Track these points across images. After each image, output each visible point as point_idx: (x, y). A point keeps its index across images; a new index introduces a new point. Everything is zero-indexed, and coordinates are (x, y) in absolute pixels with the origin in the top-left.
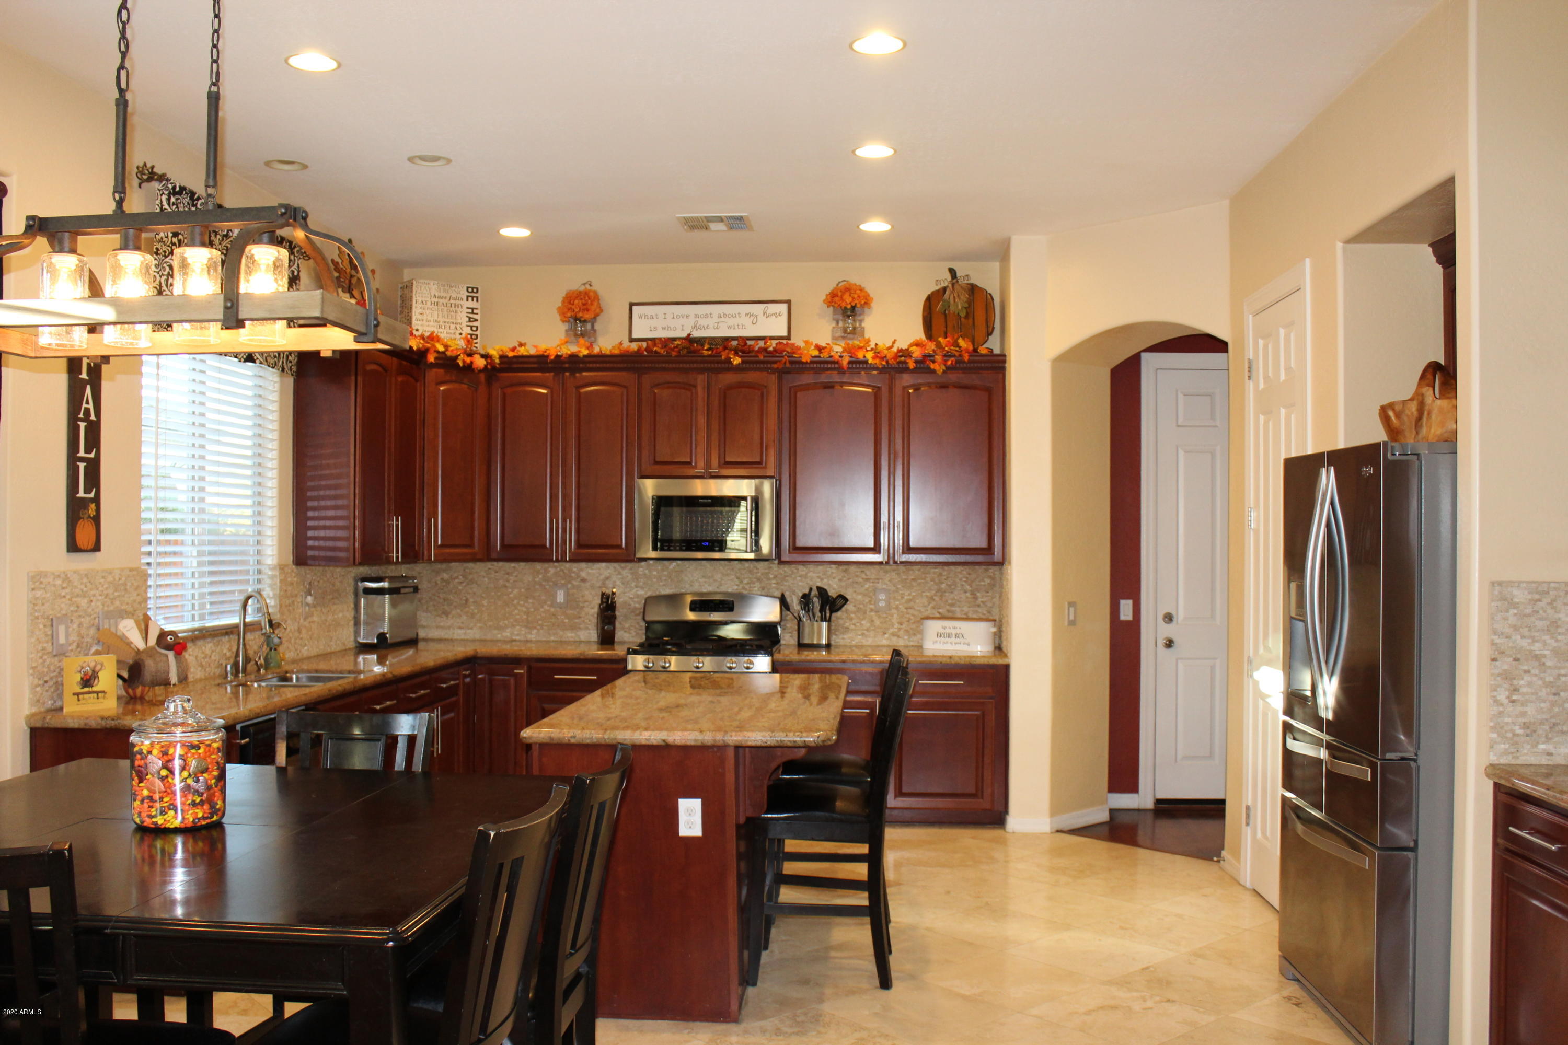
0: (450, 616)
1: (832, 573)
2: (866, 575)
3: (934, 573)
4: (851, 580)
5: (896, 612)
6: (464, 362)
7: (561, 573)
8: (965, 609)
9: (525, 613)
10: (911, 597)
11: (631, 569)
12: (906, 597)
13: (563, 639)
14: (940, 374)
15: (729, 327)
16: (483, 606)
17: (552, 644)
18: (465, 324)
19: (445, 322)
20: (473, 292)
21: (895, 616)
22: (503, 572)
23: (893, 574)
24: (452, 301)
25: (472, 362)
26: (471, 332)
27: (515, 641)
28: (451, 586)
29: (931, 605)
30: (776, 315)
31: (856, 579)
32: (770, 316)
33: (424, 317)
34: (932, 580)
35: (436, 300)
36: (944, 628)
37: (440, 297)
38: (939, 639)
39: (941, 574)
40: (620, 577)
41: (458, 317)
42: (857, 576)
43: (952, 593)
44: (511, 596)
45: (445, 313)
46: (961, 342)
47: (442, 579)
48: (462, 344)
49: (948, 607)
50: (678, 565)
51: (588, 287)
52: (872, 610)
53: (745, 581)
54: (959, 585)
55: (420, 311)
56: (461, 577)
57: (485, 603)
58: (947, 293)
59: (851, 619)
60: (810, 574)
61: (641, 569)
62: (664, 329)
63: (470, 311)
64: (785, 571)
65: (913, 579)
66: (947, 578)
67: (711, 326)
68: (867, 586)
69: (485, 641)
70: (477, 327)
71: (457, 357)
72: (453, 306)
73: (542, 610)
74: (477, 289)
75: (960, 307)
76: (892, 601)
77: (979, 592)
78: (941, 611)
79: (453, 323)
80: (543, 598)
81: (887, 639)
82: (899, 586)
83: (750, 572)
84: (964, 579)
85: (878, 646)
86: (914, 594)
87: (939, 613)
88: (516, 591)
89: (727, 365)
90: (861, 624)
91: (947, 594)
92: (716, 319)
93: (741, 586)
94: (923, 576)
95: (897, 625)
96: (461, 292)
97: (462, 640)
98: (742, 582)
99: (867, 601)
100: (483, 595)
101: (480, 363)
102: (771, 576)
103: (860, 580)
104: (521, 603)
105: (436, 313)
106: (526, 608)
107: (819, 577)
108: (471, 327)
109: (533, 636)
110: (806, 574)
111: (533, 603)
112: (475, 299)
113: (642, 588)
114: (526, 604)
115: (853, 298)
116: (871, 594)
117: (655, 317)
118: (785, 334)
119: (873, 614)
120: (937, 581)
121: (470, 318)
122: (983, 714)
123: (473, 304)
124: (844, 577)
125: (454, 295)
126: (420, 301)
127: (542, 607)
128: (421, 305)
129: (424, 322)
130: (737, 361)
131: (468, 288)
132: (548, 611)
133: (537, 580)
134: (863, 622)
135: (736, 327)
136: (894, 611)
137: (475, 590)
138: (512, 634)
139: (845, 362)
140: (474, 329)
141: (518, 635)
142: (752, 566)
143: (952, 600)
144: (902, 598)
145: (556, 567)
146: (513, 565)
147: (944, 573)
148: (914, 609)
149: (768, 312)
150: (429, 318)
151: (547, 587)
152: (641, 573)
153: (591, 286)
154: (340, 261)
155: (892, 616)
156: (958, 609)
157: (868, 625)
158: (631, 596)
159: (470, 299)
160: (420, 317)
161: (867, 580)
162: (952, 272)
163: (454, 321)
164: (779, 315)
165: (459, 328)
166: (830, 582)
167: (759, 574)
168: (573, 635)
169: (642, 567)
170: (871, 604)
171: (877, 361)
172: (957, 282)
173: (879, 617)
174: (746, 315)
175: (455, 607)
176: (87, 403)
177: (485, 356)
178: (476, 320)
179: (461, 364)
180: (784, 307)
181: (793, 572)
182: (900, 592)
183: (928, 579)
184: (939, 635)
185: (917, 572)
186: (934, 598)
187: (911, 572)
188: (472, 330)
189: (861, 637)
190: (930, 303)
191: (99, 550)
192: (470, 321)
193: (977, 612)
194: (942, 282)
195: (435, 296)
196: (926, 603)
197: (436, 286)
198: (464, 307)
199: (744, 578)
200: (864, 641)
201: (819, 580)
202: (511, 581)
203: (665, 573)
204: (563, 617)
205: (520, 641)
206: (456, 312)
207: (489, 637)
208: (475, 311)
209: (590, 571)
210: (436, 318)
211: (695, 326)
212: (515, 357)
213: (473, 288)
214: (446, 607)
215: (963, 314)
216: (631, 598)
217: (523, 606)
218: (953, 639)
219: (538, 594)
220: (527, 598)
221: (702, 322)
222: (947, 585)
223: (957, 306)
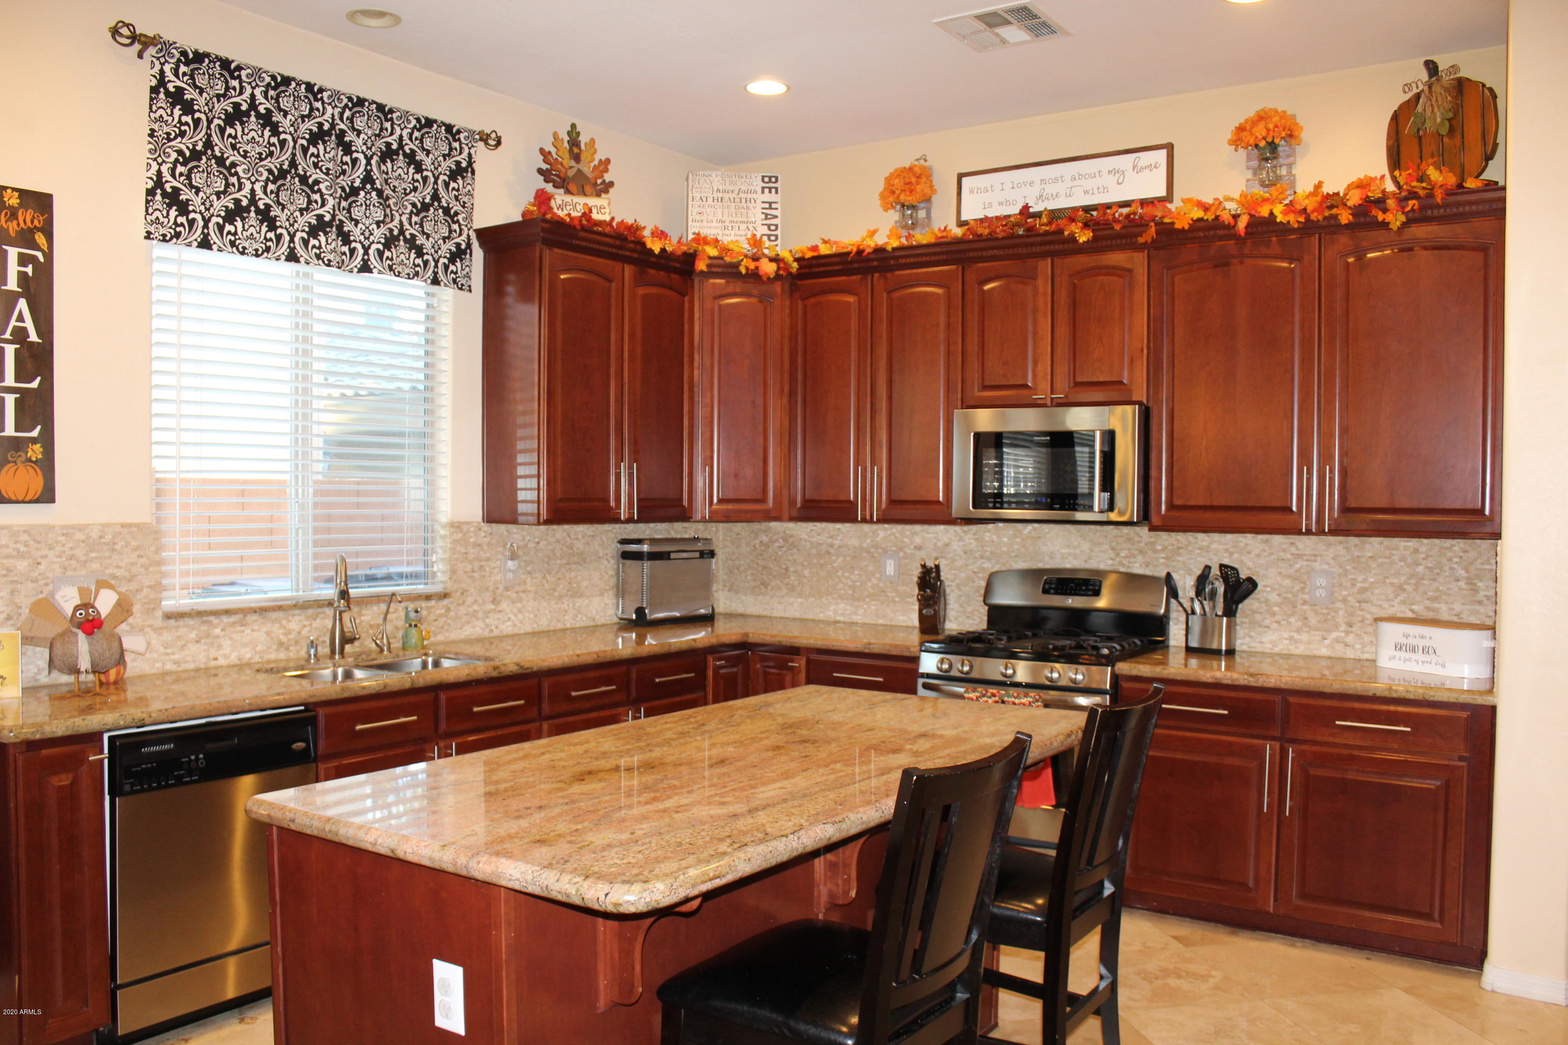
0: (769, 588)
1: (1246, 545)
2: (1297, 549)
3: (1406, 548)
4: (1274, 557)
5: (1343, 606)
6: (747, 269)
7: (892, 537)
8: (1457, 607)
9: (850, 587)
10: (1366, 585)
11: (975, 534)
12: (1359, 585)
13: (894, 623)
14: (1395, 228)
15: (1086, 192)
16: (805, 576)
17: (881, 628)
18: (759, 222)
19: (732, 222)
20: (770, 181)
21: (1341, 612)
22: (827, 535)
23: (1340, 548)
24: (742, 195)
25: (757, 268)
26: (769, 233)
27: (839, 622)
28: (771, 550)
29: (1399, 598)
30: (1150, 167)
31: (1282, 554)
32: (1142, 169)
33: (704, 217)
34: (1403, 559)
35: (720, 195)
36: (1407, 636)
37: (725, 191)
38: (1398, 654)
39: (1416, 551)
40: (961, 543)
41: (751, 215)
42: (1284, 550)
43: (1434, 580)
44: (835, 565)
45: (733, 211)
46: (1433, 174)
47: (761, 542)
48: (746, 247)
49: (1427, 603)
50: (1035, 529)
51: (922, 162)
52: (1305, 602)
53: (1123, 554)
54: (1446, 568)
55: (699, 210)
56: (781, 540)
57: (806, 573)
58: (1421, 100)
59: (1274, 614)
60: (1214, 546)
61: (988, 534)
62: (1001, 204)
63: (767, 206)
64: (1178, 540)
65: (1371, 557)
66: (1427, 556)
67: (1062, 194)
68: (1297, 566)
69: (806, 620)
70: (777, 226)
71: (738, 264)
72: (743, 201)
73: (870, 584)
74: (777, 178)
75: (1439, 120)
76: (1336, 589)
77: (1481, 580)
78: (1415, 607)
79: (743, 222)
80: (871, 568)
81: (1328, 646)
82: (1348, 567)
83: (1129, 540)
84: (1457, 560)
85: (1314, 657)
86: (1372, 580)
87: (1413, 611)
88: (841, 559)
89: (1071, 245)
90: (1289, 623)
91: (1425, 582)
92: (1068, 183)
93: (1118, 559)
94: (1387, 552)
95: (1343, 627)
96: (754, 184)
97: (782, 618)
98: (1118, 554)
99: (1297, 587)
100: (805, 563)
101: (768, 268)
102: (1159, 548)
103: (1289, 556)
104: (847, 574)
105: (719, 212)
106: (852, 581)
107: (1226, 550)
108: (769, 226)
109: (860, 617)
110: (1209, 546)
111: (859, 575)
112: (773, 190)
113: (988, 559)
114: (852, 577)
115: (1268, 130)
116: (1305, 577)
117: (989, 189)
118: (1162, 192)
119: (1306, 607)
120: (1409, 560)
121: (766, 215)
122: (1447, 785)
123: (772, 197)
124: (1264, 551)
125: (744, 188)
126: (698, 198)
127: (870, 580)
128: (700, 203)
129: (705, 224)
130: (1084, 237)
131: (763, 177)
132: (877, 585)
133: (865, 545)
134: (1292, 620)
135: (1096, 191)
136: (1339, 605)
137: (795, 557)
138: (835, 612)
139: (1242, 223)
140: (773, 228)
141: (842, 615)
142: (1132, 533)
143: (1435, 591)
144: (1353, 585)
145: (886, 530)
146: (838, 526)
147: (1423, 549)
148: (1372, 603)
149: (1139, 165)
150: (710, 218)
151: (876, 555)
152: (987, 539)
153: (926, 161)
154: (553, 151)
155: (1336, 611)
156: (1443, 607)
157: (1299, 624)
158: (976, 570)
159: (767, 191)
160: (698, 217)
161: (1299, 556)
162: (1432, 68)
163: (745, 220)
164: (1155, 167)
165: (751, 229)
166: (1243, 558)
167: (1142, 544)
168: (905, 618)
169: (989, 532)
170: (1303, 593)
171: (1291, 218)
172: (1438, 80)
173: (1316, 613)
174: (1110, 172)
175: (774, 577)
176: (21, 318)
177: (776, 259)
178: (776, 217)
179: (744, 271)
180: (1162, 154)
181: (1189, 542)
182: (1350, 577)
183: (1395, 558)
184: (1398, 647)
185: (1377, 546)
186: (1405, 587)
187: (1367, 546)
188: (769, 229)
189: (1288, 642)
190: (1397, 124)
191: (52, 500)
192: (766, 218)
193: (1476, 612)
194: (1414, 85)
195: (718, 190)
196: (1391, 596)
197: (719, 178)
198: (759, 202)
199: (1122, 549)
200: (1291, 647)
201: (1226, 555)
202: (836, 547)
203: (1018, 540)
204: (894, 594)
205: (844, 623)
206: (748, 208)
207: (810, 616)
208: (774, 206)
209: (926, 536)
210: (720, 217)
211: (1041, 196)
212: (813, 258)
213: (770, 177)
214: (765, 577)
215: (1444, 131)
216: (975, 573)
217: (847, 578)
218: (1419, 656)
219: (865, 564)
220: (853, 568)
221: (1050, 189)
222: (1427, 567)
223: (1435, 120)
